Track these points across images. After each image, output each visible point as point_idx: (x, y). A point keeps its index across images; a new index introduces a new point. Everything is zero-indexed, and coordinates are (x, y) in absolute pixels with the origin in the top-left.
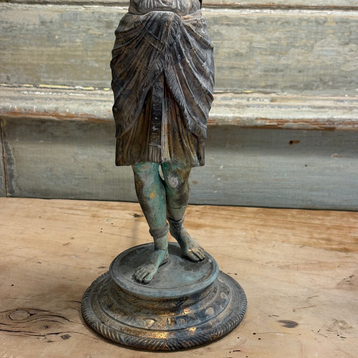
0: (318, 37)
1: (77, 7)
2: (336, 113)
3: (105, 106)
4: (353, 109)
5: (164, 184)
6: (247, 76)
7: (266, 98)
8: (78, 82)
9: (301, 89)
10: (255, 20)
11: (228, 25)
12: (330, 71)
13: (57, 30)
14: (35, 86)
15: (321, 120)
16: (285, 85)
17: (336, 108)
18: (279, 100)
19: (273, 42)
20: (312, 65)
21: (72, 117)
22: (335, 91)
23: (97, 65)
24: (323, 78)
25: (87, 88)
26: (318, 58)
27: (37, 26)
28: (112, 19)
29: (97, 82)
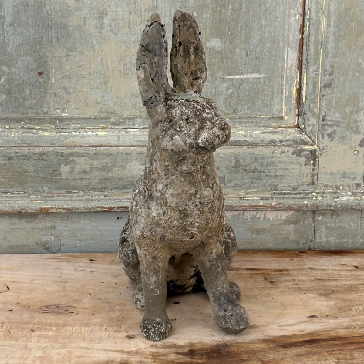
0: (128, 161)
3: (9, 203)
6: (91, 183)
7: (102, 195)
9: (121, 189)
10: (93, 154)
11: (78, 156)
16: (112, 187)
18: (109, 196)
19: (104, 164)
20: (126, 176)
23: (3, 180)
24: (133, 183)
28: (12, 155)
29: (3, 189)
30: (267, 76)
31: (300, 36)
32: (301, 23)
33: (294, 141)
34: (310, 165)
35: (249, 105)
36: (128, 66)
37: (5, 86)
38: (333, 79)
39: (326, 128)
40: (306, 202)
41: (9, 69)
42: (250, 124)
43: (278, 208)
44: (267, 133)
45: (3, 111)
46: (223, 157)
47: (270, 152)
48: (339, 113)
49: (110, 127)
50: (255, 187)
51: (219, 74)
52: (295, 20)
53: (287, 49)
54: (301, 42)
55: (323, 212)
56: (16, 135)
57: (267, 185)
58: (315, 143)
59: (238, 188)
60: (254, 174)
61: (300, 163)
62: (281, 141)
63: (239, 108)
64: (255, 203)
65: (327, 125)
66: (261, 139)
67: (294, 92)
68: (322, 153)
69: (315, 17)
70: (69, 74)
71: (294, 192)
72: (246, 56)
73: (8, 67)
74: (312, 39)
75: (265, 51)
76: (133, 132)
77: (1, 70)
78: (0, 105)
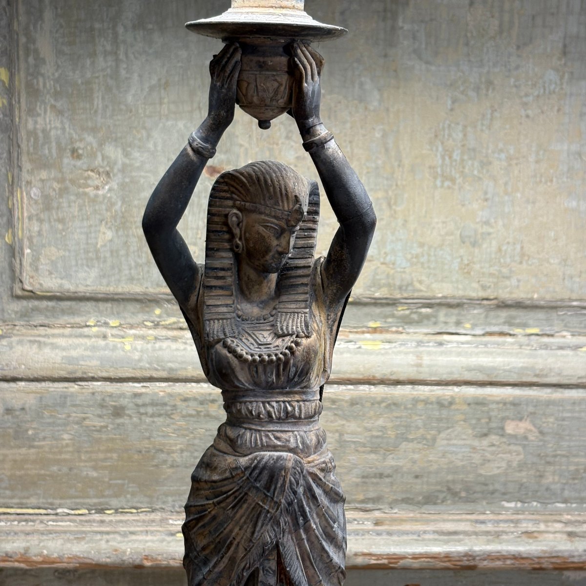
0: (441, 425)
1: (66, 384)
2: (476, 541)
3: (107, 541)
4: (501, 535)
8: (62, 501)
9: (419, 503)
10: (346, 402)
12: (461, 476)
13: (32, 421)
15: (455, 554)
16: (395, 497)
17: (476, 534)
18: (387, 522)
19: (375, 433)
20: (435, 467)
21: (53, 563)
22: (470, 507)
23: (95, 474)
24: (452, 487)
25: (77, 512)
26: (444, 456)
28: (124, 402)
37: (113, 204)
41: (127, 155)
45: (104, 276)
49: (394, 329)
56: (139, 347)
73: (124, 150)
76: (458, 342)
77: (104, 158)
78: (98, 258)
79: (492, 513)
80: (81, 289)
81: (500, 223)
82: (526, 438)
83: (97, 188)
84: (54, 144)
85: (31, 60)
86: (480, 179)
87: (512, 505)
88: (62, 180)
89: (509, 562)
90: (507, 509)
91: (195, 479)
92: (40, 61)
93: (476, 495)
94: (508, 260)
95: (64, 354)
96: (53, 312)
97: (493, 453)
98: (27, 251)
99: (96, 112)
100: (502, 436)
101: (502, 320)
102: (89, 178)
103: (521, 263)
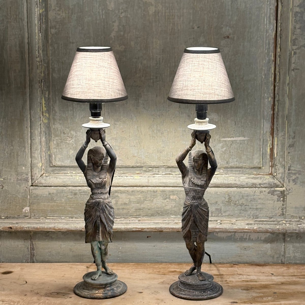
0: (154, 197)
1: (63, 187)
2: (163, 225)
3: (74, 225)
4: (169, 223)
5: (100, 249)
6: (129, 211)
7: (137, 220)
8: (63, 216)
9: (150, 216)
10: (131, 191)
11: (121, 193)
12: (160, 209)
13: (55, 196)
14: (45, 218)
15: (157, 228)
16: (144, 215)
17: (163, 223)
18: (142, 221)
19: (138, 199)
20: (153, 207)
21: (61, 230)
22: (163, 217)
23: (70, 209)
24: (158, 212)
25: (66, 218)
26: (155, 204)
27: (47, 195)
28: (77, 192)
29: (70, 215)
30: (249, 139)
31: (272, 112)
32: (272, 103)
33: (269, 184)
34: (280, 201)
35: (237, 158)
36: (155, 132)
37: (73, 145)
38: (295, 142)
39: (292, 175)
40: (278, 227)
41: (76, 133)
42: (238, 172)
43: (258, 231)
44: (250, 179)
45: (71, 162)
46: (220, 195)
47: (253, 192)
48: (300, 165)
49: (143, 173)
50: (243, 216)
51: (216, 137)
52: (268, 101)
53: (263, 121)
54: (273, 116)
55: (291, 235)
56: (80, 178)
57: (251, 215)
58: (284, 186)
59: (230, 217)
60: (241, 207)
61: (273, 200)
62: (260, 184)
63: (231, 160)
64: (242, 227)
65: (292, 173)
66: (246, 182)
67: (269, 150)
68: (289, 193)
69: (282, 99)
70: (115, 137)
71: (270, 220)
72: (235, 125)
73: (75, 132)
74: (280, 114)
75: (248, 122)
76: (158, 176)
77: (71, 134)
78: (70, 157)
79: (168, 218)
80: (66, 165)
81: (167, 147)
82: (176, 200)
83: (69, 141)
84: (59, 131)
85: (54, 112)
86: (161, 137)
87: (173, 216)
88: (61, 139)
89: (171, 230)
90: (172, 217)
91: (86, 205)
92: (56, 112)
93: (164, 214)
94: (169, 156)
95: (62, 180)
96: (60, 170)
97: (168, 203)
98: (53, 156)
99: (69, 123)
100: (170, 199)
101: (169, 171)
102: (67, 139)
103: (172, 157)
